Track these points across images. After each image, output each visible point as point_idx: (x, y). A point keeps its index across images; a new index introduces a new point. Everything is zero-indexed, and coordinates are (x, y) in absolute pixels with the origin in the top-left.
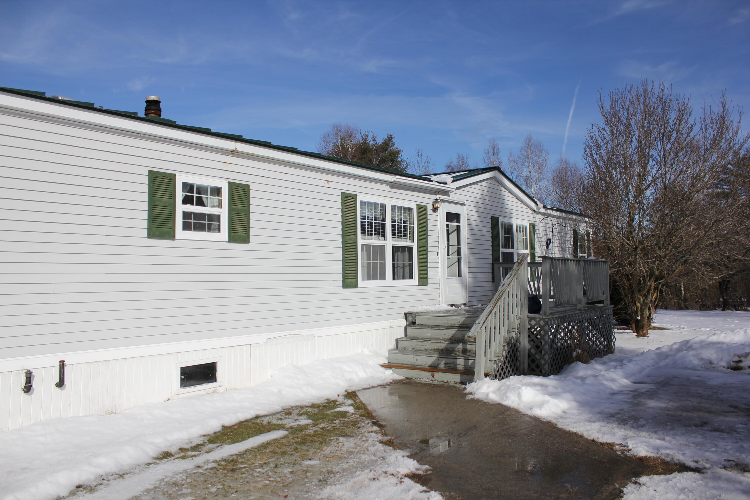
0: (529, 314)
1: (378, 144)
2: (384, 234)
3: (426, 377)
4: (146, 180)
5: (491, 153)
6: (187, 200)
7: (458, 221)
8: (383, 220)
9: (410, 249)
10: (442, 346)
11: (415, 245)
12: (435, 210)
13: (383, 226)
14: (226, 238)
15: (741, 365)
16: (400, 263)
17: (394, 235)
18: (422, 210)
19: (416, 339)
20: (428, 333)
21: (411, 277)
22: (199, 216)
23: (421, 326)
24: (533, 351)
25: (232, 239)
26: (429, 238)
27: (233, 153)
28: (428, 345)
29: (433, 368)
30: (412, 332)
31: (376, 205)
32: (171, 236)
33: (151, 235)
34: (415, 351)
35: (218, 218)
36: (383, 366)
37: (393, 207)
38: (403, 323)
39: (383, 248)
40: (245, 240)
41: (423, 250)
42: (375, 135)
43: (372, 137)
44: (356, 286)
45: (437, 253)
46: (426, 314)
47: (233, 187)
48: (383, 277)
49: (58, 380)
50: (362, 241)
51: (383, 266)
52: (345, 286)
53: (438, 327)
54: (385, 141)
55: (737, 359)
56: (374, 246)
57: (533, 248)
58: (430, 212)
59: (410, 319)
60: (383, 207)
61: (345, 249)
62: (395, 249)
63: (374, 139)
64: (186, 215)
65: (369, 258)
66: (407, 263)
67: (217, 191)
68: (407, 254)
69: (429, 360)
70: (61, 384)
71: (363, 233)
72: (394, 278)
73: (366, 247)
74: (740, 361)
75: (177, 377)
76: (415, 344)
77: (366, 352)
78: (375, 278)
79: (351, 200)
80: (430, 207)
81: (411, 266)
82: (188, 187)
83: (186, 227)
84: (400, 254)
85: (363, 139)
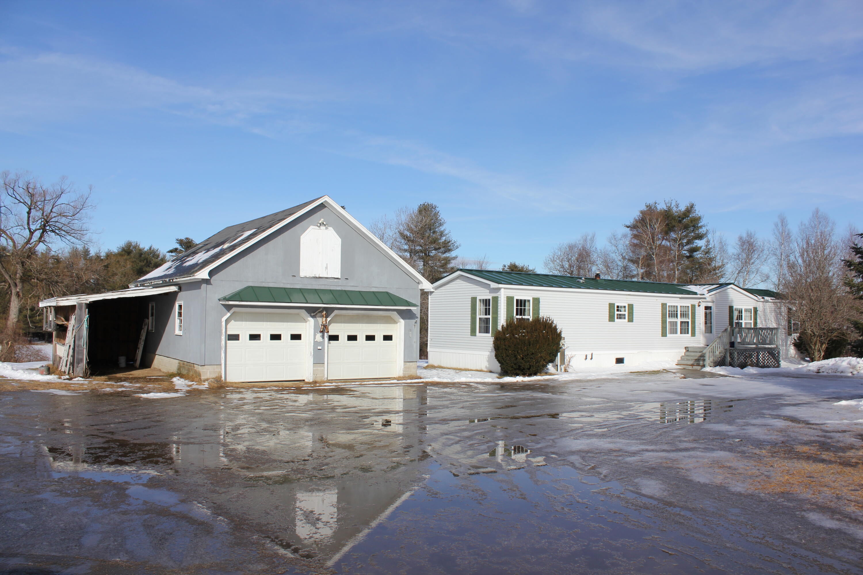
0: (730, 348)
1: (680, 211)
2: (677, 317)
3: (690, 368)
4: (608, 306)
5: (780, 225)
6: (618, 310)
7: (711, 310)
8: (677, 311)
9: (688, 322)
10: (696, 358)
11: (690, 321)
12: (699, 306)
13: (677, 314)
14: (627, 321)
15: (820, 371)
16: (684, 328)
17: (681, 317)
18: (693, 306)
19: (688, 356)
20: (693, 354)
21: (688, 333)
22: (620, 315)
23: (691, 352)
24: (731, 361)
25: (629, 321)
26: (696, 318)
27: (629, 295)
28: (692, 358)
29: (692, 365)
30: (688, 353)
31: (674, 306)
32: (614, 321)
33: (610, 321)
34: (688, 360)
35: (625, 315)
36: (676, 365)
37: (681, 306)
38: (684, 351)
39: (676, 322)
40: (632, 321)
41: (693, 322)
42: (678, 202)
43: (675, 204)
44: (666, 336)
45: (700, 324)
46: (693, 348)
47: (629, 305)
48: (676, 333)
49: (591, 358)
50: (668, 320)
51: (676, 329)
52: (662, 336)
53: (696, 352)
54: (687, 209)
55: (819, 369)
56: (673, 322)
57: (755, 319)
58: (697, 307)
59: (687, 349)
60: (677, 307)
61: (662, 323)
62: (682, 322)
63: (677, 206)
64: (617, 315)
65: (671, 326)
66: (686, 328)
67: (625, 307)
68: (686, 324)
69: (691, 362)
70: (592, 359)
71: (669, 317)
72: (681, 333)
73: (670, 322)
74: (819, 370)
75: (615, 361)
76: (687, 357)
77: (669, 360)
78: (673, 334)
79: (665, 306)
80: (697, 305)
81: (688, 329)
82: (618, 307)
83: (617, 318)
84: (683, 324)
85: (667, 206)
